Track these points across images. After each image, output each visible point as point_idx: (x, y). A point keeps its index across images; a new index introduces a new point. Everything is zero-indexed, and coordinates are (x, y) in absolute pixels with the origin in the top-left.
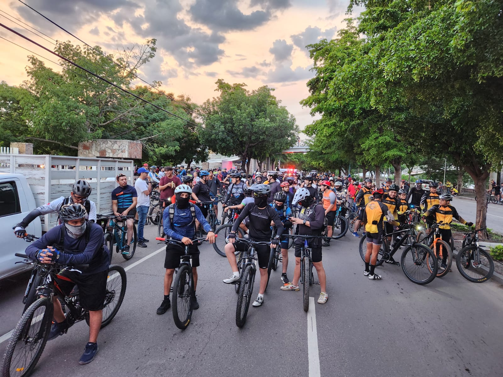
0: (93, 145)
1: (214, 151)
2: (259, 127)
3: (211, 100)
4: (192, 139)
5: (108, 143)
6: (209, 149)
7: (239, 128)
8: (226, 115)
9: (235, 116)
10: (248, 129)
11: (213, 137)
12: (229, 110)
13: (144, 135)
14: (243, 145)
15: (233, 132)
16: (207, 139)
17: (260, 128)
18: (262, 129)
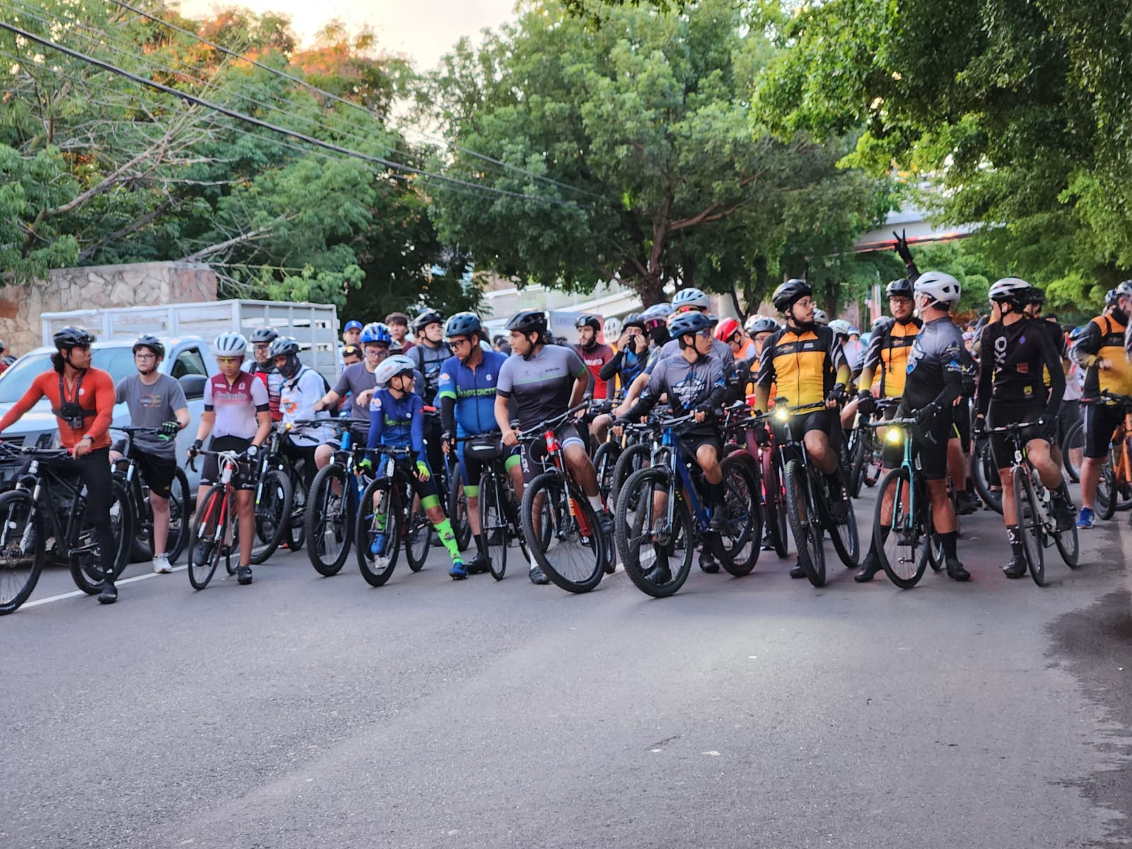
0: (29, 295)
1: (507, 272)
2: (702, 142)
3: (476, 44)
4: (398, 225)
5: (89, 281)
6: (483, 265)
7: (612, 158)
8: (550, 106)
9: (588, 107)
10: (654, 159)
11: (498, 206)
12: (559, 84)
13: (212, 234)
14: (643, 228)
15: (586, 176)
16: (474, 221)
17: (708, 147)
18: (717, 149)
